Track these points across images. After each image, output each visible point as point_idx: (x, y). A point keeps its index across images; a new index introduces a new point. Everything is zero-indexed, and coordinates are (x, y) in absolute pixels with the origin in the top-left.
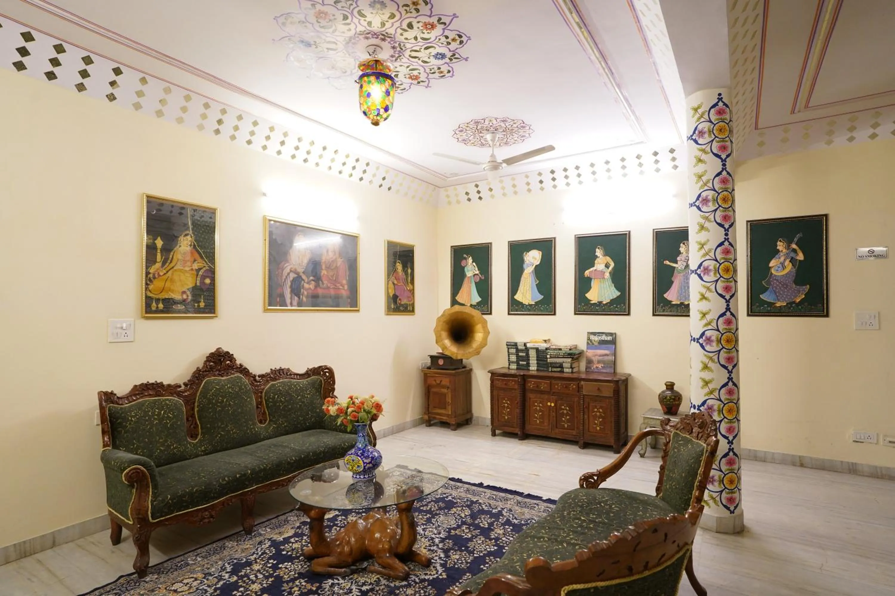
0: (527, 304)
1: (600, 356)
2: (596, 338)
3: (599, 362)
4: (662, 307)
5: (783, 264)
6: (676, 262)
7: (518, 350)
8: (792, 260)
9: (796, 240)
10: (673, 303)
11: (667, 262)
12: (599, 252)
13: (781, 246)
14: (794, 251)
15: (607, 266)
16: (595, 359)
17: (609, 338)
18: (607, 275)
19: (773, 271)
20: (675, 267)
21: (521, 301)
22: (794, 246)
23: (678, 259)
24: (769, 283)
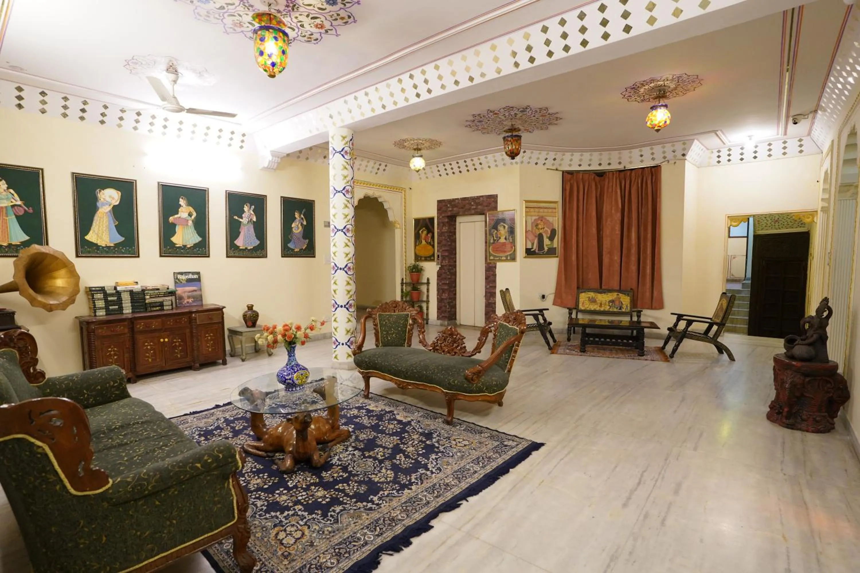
0: (104, 245)
1: (189, 292)
2: (183, 277)
3: (189, 297)
4: (233, 251)
5: (298, 226)
6: (242, 218)
7: (106, 295)
8: (302, 224)
9: (303, 212)
10: (241, 248)
11: (236, 217)
12: (182, 202)
13: (297, 215)
14: (302, 219)
15: (190, 215)
16: (185, 295)
17: (196, 276)
18: (190, 223)
19: (293, 230)
20: (241, 222)
21: (95, 242)
22: (302, 216)
23: (243, 215)
24: (292, 237)
